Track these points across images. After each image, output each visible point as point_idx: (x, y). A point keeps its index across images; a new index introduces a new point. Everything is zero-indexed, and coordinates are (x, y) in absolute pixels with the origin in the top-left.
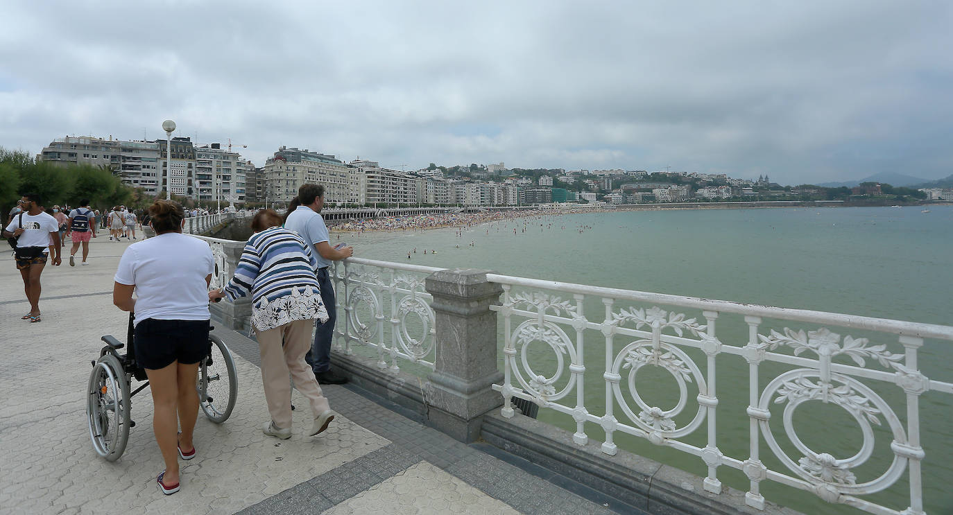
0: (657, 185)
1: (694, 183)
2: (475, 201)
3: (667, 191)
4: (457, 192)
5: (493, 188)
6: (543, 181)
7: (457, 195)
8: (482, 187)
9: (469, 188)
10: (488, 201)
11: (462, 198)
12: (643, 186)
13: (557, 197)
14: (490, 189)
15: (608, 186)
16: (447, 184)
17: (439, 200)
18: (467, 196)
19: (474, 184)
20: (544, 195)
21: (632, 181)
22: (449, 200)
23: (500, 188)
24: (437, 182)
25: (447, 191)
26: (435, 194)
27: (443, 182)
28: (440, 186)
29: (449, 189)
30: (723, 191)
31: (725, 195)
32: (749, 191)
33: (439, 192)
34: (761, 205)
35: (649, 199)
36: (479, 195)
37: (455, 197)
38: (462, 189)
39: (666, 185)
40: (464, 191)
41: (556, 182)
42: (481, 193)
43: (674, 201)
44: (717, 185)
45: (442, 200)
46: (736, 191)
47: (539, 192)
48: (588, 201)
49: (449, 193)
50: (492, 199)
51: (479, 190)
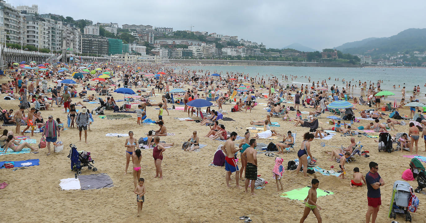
2: (47, 45)
3: (201, 48)
4: (28, 32)
5: (62, 31)
6: (89, 30)
7: (28, 36)
8: (52, 28)
9: (41, 29)
10: (58, 47)
11: (34, 41)
12: (178, 42)
13: (113, 49)
14: (60, 31)
15: (151, 40)
16: (20, 17)
17: (11, 40)
18: (39, 38)
19: (46, 23)
20: (101, 45)
21: (165, 37)
22: (22, 42)
23: (68, 31)
24: (8, 11)
25: (19, 28)
26: (5, 30)
27: (16, 13)
28: (12, 18)
29: (21, 25)
30: (241, 50)
31: (243, 55)
32: (258, 52)
33: (11, 27)
34: (269, 64)
35: (188, 55)
36: (51, 39)
37: (26, 39)
38: (35, 27)
39: (197, 43)
40: (36, 30)
41: (102, 32)
42: (52, 36)
43: (208, 58)
44: (236, 46)
45: (15, 41)
46: (249, 51)
47: (96, 41)
48: (140, 54)
49: (22, 31)
50: (61, 45)
51: (51, 31)
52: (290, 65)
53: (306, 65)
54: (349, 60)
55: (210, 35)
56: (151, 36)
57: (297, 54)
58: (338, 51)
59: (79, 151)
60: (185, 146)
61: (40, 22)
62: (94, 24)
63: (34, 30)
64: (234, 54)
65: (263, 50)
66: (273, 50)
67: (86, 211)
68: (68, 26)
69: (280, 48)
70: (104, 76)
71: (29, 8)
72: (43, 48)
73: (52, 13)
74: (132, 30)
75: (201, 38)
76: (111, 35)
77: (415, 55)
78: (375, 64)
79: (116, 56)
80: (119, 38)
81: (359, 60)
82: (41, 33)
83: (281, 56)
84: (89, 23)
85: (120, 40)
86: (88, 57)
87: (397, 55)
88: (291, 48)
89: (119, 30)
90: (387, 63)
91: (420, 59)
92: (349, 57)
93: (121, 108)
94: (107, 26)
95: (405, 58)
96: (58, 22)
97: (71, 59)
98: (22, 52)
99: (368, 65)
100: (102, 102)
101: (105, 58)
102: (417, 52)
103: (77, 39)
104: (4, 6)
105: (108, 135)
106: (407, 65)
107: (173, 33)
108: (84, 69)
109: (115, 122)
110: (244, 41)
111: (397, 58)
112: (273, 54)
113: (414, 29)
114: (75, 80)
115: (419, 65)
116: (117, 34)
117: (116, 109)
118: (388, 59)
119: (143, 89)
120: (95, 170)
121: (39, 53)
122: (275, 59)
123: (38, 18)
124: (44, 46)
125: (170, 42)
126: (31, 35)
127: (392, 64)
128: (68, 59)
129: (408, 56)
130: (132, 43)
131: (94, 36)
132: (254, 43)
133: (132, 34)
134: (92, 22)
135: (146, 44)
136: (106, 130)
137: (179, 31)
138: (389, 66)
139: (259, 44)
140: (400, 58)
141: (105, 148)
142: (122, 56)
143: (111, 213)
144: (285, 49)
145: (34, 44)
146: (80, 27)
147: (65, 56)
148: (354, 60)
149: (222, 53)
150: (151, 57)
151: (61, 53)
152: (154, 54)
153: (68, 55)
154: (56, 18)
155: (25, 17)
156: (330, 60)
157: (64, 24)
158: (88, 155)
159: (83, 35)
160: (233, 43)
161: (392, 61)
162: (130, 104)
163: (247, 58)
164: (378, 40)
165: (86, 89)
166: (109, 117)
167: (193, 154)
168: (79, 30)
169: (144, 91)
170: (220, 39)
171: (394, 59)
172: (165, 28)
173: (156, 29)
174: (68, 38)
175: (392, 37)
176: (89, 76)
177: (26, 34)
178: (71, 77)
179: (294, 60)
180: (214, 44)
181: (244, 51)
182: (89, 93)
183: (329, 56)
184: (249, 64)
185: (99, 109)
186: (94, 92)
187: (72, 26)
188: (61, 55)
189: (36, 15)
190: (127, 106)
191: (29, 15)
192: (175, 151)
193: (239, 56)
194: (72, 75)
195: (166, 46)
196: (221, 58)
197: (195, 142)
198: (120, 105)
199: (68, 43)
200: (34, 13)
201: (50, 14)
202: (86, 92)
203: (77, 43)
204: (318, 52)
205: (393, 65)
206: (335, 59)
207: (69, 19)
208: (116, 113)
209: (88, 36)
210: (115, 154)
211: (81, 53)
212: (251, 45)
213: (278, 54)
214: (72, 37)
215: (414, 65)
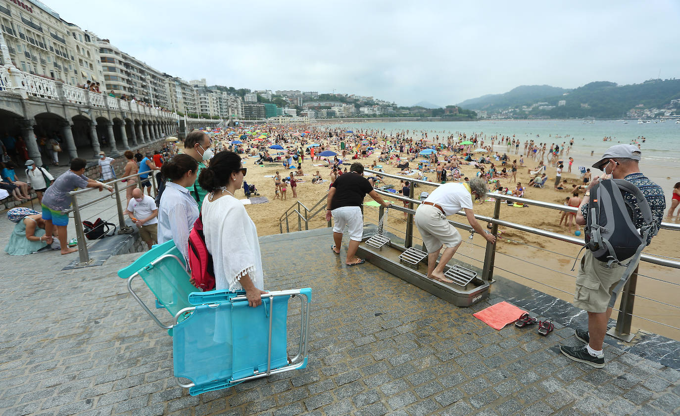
0: (337, 104)
1: (357, 103)
2: (216, 113)
3: (342, 108)
4: (201, 102)
5: (227, 100)
6: (249, 98)
7: (201, 106)
8: (220, 98)
9: (211, 99)
10: (225, 114)
11: (207, 110)
12: (323, 104)
13: (269, 113)
14: (226, 101)
15: (300, 103)
16: (193, 91)
17: (190, 111)
18: (210, 107)
19: (214, 94)
20: (259, 109)
21: (311, 100)
22: (197, 111)
23: (232, 100)
24: (184, 86)
25: (194, 100)
26: (184, 102)
27: (190, 88)
28: (188, 92)
29: (196, 98)
30: (376, 109)
31: (378, 113)
32: (390, 110)
33: (188, 100)
34: (400, 120)
35: (331, 115)
36: (219, 108)
37: (200, 109)
38: (205, 98)
39: (338, 104)
40: (207, 101)
41: (260, 99)
42: (220, 104)
43: (348, 117)
44: (371, 105)
45: (192, 111)
46: (383, 110)
47: (254, 106)
48: (292, 116)
49: (196, 103)
50: (228, 112)
51: (218, 101)
52: (418, 120)
53: (431, 120)
54: (467, 115)
55: (350, 97)
56: (300, 100)
57: (424, 111)
58: (458, 107)
59: (248, 184)
60: (314, 181)
61: (209, 94)
62: (252, 92)
63: (205, 101)
64: (371, 113)
65: (395, 108)
66: (403, 108)
67: (255, 213)
68: (232, 95)
69: (410, 105)
70: (261, 137)
71: (200, 82)
72: (214, 115)
73: (217, 85)
74: (284, 95)
75: (342, 99)
76: (267, 101)
77: (523, 109)
78: (489, 118)
79: (272, 119)
80: (273, 103)
81: (476, 115)
82: (211, 103)
83: (410, 113)
84: (248, 91)
85: (274, 105)
86: (250, 121)
87: (508, 110)
88: (419, 105)
89: (273, 96)
90: (499, 117)
91: (527, 113)
92: (467, 112)
93: (275, 160)
94: (263, 93)
95: (514, 112)
96: (223, 93)
97: (237, 123)
98: (199, 120)
99: (483, 119)
100: (261, 156)
101: (263, 121)
102: (525, 107)
103: (240, 106)
104: (181, 83)
105: (266, 176)
106: (516, 118)
107: (319, 96)
108: (248, 131)
109: (270, 169)
110: (379, 101)
111: (508, 112)
112: (403, 111)
113: (525, 86)
114: (241, 141)
115: (526, 118)
116: (272, 99)
117: (270, 160)
118: (501, 113)
119: (291, 145)
120: (258, 195)
121: (212, 120)
122: (405, 115)
123: (207, 90)
124: (215, 114)
125: (316, 104)
126: (204, 106)
127: (503, 117)
128: (234, 124)
129: (518, 110)
130: (284, 107)
131: (253, 103)
132: (387, 102)
133: (284, 99)
134: (250, 90)
135: (297, 107)
136: (265, 174)
137: (324, 95)
138: (501, 119)
139: (392, 103)
140: (511, 112)
141: (264, 184)
142: (277, 118)
143: (268, 213)
144: (414, 107)
145: (206, 112)
146: (241, 96)
147: (232, 121)
148: (472, 115)
149: (360, 112)
150: (300, 119)
151: (228, 119)
152: (302, 116)
153: (234, 120)
154: (221, 89)
155: (197, 90)
156: (452, 116)
157: (228, 94)
158: (253, 187)
159: (244, 102)
160: (369, 103)
161: (503, 115)
162: (280, 156)
163: (381, 116)
164: (494, 96)
165: (250, 147)
166: (267, 166)
167: (317, 185)
168: (241, 98)
169: (292, 147)
170: (358, 100)
171: (506, 113)
172: (311, 92)
173: (304, 94)
174: (232, 106)
175: (506, 94)
176: (251, 137)
177: (200, 105)
178: (238, 139)
179: (421, 116)
180: (353, 104)
181: (378, 110)
182: (252, 150)
183: (451, 112)
184: (383, 120)
185: (259, 161)
186: (255, 149)
187: (234, 95)
188: (229, 121)
189: (205, 87)
190: (279, 158)
191: (200, 88)
192: (307, 184)
193: (375, 114)
194: (239, 137)
195: (312, 108)
196: (359, 116)
197: (320, 177)
198: (274, 157)
199: (233, 110)
200: (203, 86)
201: (216, 86)
202: (250, 150)
203: (240, 110)
204: (441, 109)
205: (505, 118)
206: (456, 114)
207: (232, 89)
208: (271, 163)
209: (248, 103)
210: (270, 187)
211: (244, 118)
212: (384, 104)
213: (407, 112)
214: (235, 105)
215: (522, 118)
